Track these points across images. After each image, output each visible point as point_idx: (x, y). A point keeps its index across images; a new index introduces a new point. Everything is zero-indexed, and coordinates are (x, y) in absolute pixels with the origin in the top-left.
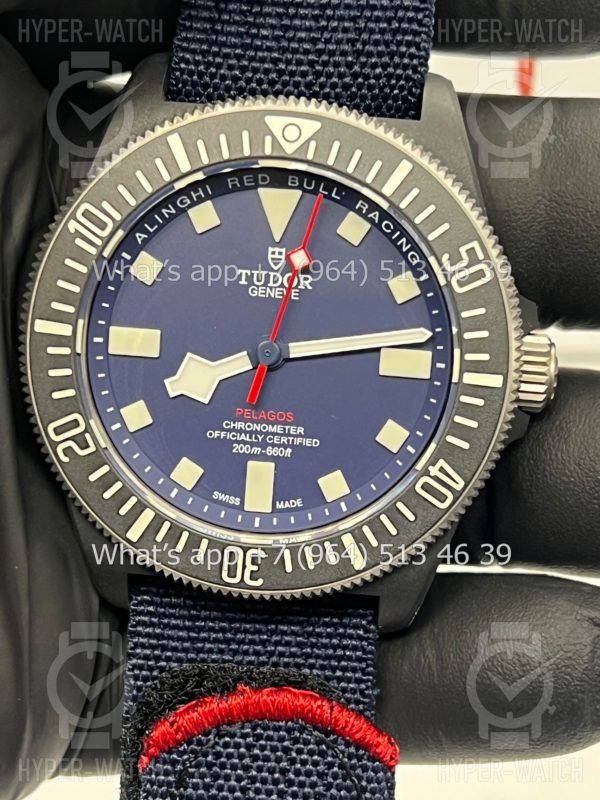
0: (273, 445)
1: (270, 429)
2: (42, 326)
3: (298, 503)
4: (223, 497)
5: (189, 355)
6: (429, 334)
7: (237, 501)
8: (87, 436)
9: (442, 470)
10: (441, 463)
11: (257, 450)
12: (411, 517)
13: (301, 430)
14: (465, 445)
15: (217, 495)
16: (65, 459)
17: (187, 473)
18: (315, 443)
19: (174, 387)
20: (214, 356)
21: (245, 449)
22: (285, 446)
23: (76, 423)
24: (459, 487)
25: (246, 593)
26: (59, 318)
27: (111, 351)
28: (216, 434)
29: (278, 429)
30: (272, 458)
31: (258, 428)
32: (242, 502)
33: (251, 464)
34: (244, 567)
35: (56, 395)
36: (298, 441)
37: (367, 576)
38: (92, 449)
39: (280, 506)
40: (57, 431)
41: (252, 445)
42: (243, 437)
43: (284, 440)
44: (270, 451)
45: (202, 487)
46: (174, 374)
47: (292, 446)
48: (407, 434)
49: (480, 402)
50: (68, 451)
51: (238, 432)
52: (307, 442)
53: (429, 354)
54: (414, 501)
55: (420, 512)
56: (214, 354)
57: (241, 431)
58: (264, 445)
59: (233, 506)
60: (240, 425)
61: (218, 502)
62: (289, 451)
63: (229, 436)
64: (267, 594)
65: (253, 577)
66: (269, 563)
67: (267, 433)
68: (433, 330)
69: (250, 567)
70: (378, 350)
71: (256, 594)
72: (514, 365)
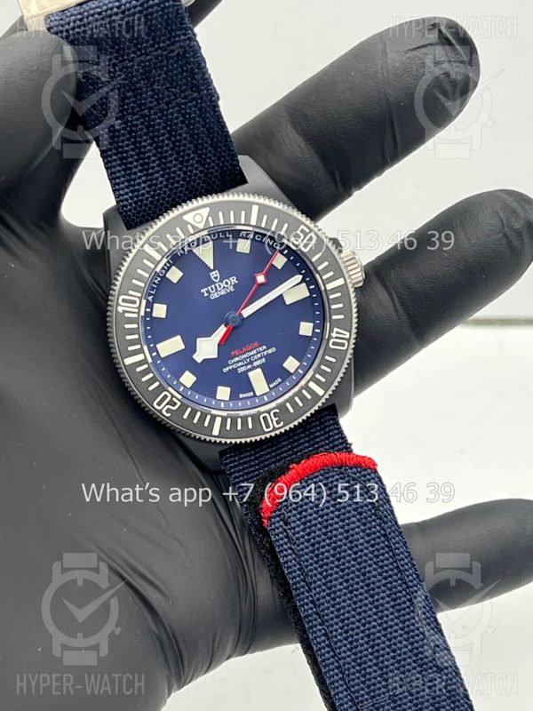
0: (256, 360)
1: (251, 354)
2: (128, 361)
3: (279, 380)
4: (245, 395)
5: (198, 340)
6: (301, 276)
7: (252, 394)
8: (174, 399)
9: (337, 333)
10: (336, 329)
11: (249, 367)
12: (334, 360)
13: (264, 347)
14: (342, 317)
15: (241, 396)
16: (169, 415)
17: (223, 392)
18: (274, 349)
19: (198, 357)
20: (209, 334)
21: (243, 369)
22: (261, 358)
23: (166, 397)
24: (347, 336)
25: (278, 432)
26: (135, 353)
27: (162, 356)
28: (227, 369)
29: (254, 352)
30: (258, 367)
31: (245, 356)
32: (254, 393)
33: (250, 374)
34: (272, 421)
35: (151, 388)
36: (265, 353)
37: (327, 396)
38: (179, 404)
39: (271, 386)
40: (159, 404)
41: (246, 365)
42: (240, 364)
43: (259, 355)
44: (255, 364)
45: (234, 396)
46: (195, 351)
47: (264, 357)
48: (312, 325)
49: (339, 294)
50: (168, 411)
51: (236, 363)
52: (270, 351)
53: (304, 284)
54: (332, 352)
55: (337, 356)
56: (208, 333)
57: (238, 362)
58: (251, 362)
59: (251, 397)
60: (236, 359)
61: (243, 399)
62: (264, 359)
63: (234, 366)
64: (287, 428)
65: (278, 423)
66: (282, 413)
67: (250, 356)
68: (301, 274)
69: (275, 419)
70: (281, 295)
71: (283, 430)
72: (345, 271)
